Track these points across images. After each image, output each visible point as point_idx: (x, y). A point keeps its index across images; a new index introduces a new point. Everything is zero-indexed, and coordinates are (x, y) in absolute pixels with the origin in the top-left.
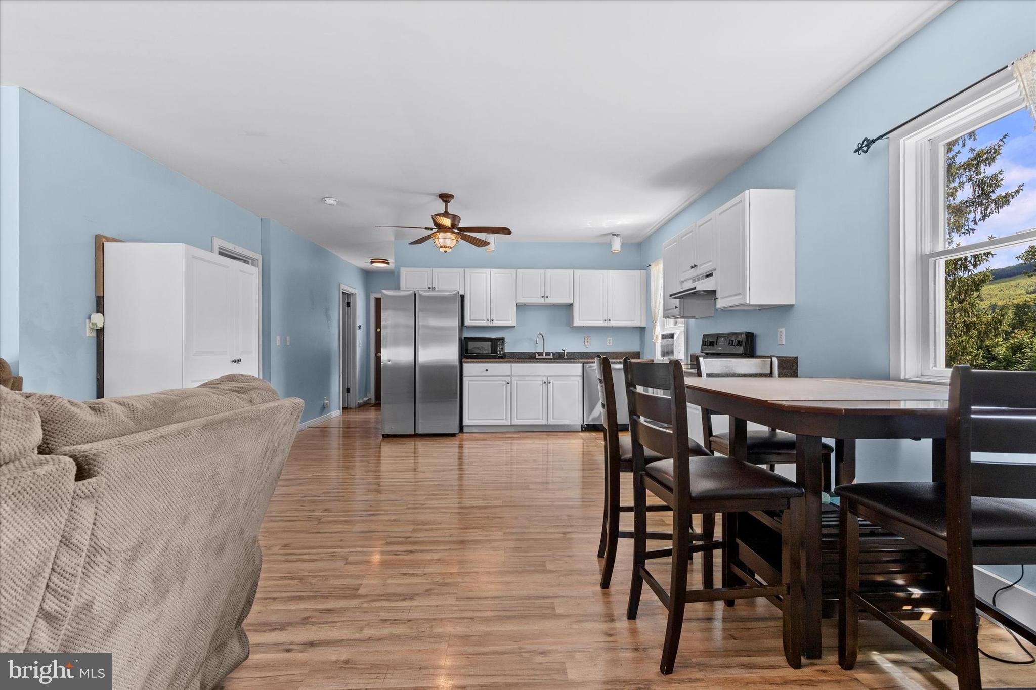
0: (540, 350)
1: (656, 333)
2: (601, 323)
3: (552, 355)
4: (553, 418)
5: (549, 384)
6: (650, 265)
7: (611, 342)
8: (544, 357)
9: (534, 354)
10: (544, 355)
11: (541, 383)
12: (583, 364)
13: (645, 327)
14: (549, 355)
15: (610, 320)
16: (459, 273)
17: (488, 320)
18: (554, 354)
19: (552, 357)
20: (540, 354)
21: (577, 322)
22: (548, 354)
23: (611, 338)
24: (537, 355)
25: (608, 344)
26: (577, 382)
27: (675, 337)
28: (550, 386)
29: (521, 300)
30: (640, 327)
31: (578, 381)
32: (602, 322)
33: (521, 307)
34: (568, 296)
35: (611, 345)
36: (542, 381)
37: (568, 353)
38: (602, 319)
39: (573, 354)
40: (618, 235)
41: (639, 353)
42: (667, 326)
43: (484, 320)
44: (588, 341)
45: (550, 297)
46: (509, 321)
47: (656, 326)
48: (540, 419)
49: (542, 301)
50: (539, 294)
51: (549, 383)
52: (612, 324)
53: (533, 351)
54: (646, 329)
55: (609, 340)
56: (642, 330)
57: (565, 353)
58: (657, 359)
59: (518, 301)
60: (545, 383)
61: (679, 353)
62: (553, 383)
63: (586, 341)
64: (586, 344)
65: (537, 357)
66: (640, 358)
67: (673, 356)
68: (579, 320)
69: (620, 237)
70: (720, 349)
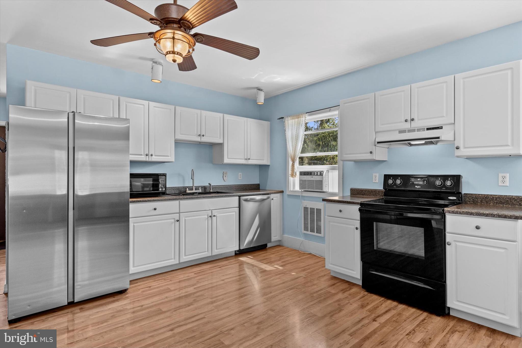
1: (295, 171)
3: (200, 189)
4: (217, 249)
6: (282, 118)
8: (195, 191)
10: (194, 188)
12: (239, 197)
15: (249, 159)
16: (113, 100)
17: (147, 155)
18: (201, 187)
19: (201, 191)
20: (191, 189)
21: (225, 160)
24: (187, 189)
25: (239, 178)
26: (234, 213)
27: (324, 174)
29: (180, 137)
30: (265, 165)
32: (243, 160)
33: (178, 143)
34: (219, 137)
35: (241, 179)
36: (208, 215)
38: (243, 158)
40: (261, 90)
43: (141, 155)
44: (226, 176)
45: (206, 136)
46: (168, 156)
47: (295, 165)
49: (198, 139)
50: (196, 133)
51: (214, 216)
52: (250, 162)
53: (183, 185)
54: (271, 166)
55: (240, 175)
57: (211, 187)
58: (290, 190)
59: (176, 138)
60: (211, 217)
61: (326, 186)
62: (217, 216)
63: (224, 176)
64: (224, 178)
65: (188, 191)
66: (260, 188)
67: (322, 189)
68: (228, 158)
69: (263, 91)
70: (418, 187)
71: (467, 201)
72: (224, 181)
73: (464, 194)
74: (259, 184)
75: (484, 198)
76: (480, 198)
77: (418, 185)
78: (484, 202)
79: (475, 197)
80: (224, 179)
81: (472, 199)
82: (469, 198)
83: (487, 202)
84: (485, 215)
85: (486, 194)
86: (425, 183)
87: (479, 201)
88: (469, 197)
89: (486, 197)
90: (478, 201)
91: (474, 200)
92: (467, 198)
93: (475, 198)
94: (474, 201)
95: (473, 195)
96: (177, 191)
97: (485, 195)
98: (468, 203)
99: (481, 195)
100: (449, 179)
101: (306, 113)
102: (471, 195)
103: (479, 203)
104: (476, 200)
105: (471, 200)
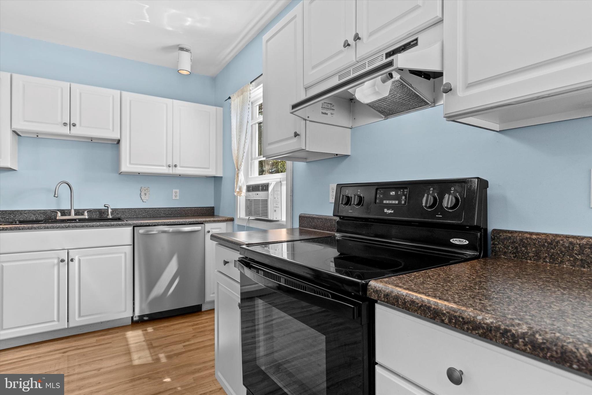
0: (66, 206)
1: (240, 184)
2: (165, 170)
3: (86, 213)
4: (80, 316)
5: (70, 263)
6: (230, 98)
7: (178, 194)
8: (73, 216)
9: (55, 212)
10: (73, 212)
11: (56, 261)
12: (134, 227)
13: (222, 177)
14: (83, 214)
15: (175, 166)
18: (90, 211)
19: (87, 217)
20: (64, 212)
21: (126, 167)
22: (78, 212)
23: (178, 190)
24: (59, 214)
25: (174, 198)
26: (123, 255)
27: (270, 188)
28: (74, 266)
29: (23, 125)
30: (215, 177)
31: (125, 253)
32: (165, 168)
34: (111, 128)
35: (178, 198)
36: (59, 258)
37: (114, 210)
38: (165, 164)
39: (124, 211)
40: (187, 50)
41: (213, 208)
42: (251, 175)
44: (146, 194)
45: (80, 125)
47: (240, 175)
48: (54, 321)
49: (66, 130)
50: (61, 120)
51: (72, 260)
52: (179, 171)
53: (53, 207)
54: (223, 179)
55: (176, 193)
56: (217, 180)
57: (110, 211)
58: (238, 217)
59: (15, 128)
60: (63, 261)
61: (275, 211)
62: (79, 260)
63: (143, 194)
64: (143, 197)
65: (59, 216)
66: (215, 214)
67: (267, 215)
68: (130, 163)
69: (191, 53)
70: (390, 211)
71: (500, 251)
72: (143, 202)
73: (494, 230)
74: (214, 207)
75: (544, 246)
76: (535, 244)
77: (389, 207)
78: (546, 257)
79: (521, 240)
80: (143, 199)
81: (512, 248)
82: (503, 243)
83: (553, 259)
84: (481, 331)
85: (551, 234)
86: (403, 202)
87: (530, 254)
88: (505, 239)
89: (551, 244)
90: (528, 253)
91: (516, 248)
92: (499, 243)
93: (519, 245)
94: (518, 252)
95: (515, 235)
96: (41, 216)
97: (547, 235)
98: (503, 256)
99: (537, 234)
100: (453, 189)
101: (251, 83)
102: (510, 235)
103: (530, 260)
104: (523, 249)
105: (510, 248)
